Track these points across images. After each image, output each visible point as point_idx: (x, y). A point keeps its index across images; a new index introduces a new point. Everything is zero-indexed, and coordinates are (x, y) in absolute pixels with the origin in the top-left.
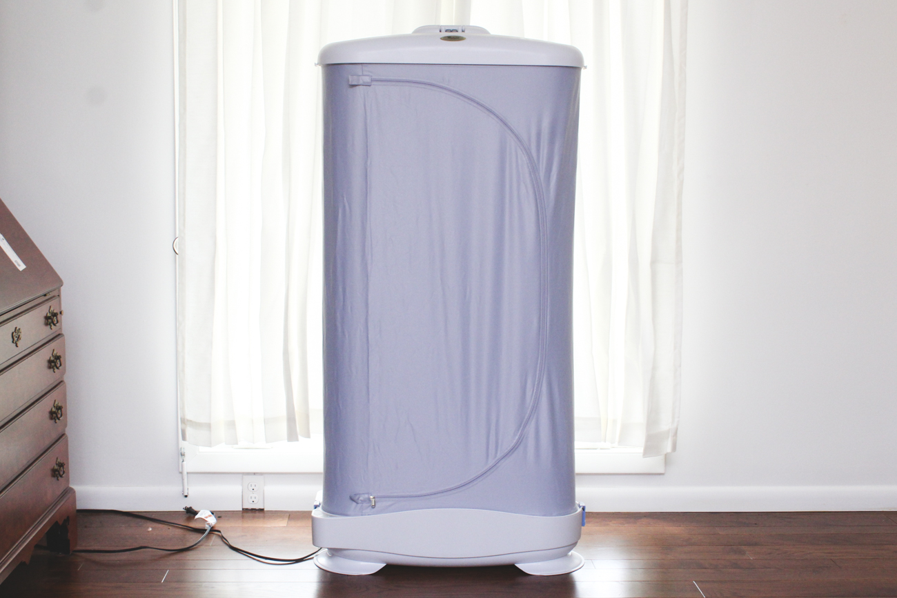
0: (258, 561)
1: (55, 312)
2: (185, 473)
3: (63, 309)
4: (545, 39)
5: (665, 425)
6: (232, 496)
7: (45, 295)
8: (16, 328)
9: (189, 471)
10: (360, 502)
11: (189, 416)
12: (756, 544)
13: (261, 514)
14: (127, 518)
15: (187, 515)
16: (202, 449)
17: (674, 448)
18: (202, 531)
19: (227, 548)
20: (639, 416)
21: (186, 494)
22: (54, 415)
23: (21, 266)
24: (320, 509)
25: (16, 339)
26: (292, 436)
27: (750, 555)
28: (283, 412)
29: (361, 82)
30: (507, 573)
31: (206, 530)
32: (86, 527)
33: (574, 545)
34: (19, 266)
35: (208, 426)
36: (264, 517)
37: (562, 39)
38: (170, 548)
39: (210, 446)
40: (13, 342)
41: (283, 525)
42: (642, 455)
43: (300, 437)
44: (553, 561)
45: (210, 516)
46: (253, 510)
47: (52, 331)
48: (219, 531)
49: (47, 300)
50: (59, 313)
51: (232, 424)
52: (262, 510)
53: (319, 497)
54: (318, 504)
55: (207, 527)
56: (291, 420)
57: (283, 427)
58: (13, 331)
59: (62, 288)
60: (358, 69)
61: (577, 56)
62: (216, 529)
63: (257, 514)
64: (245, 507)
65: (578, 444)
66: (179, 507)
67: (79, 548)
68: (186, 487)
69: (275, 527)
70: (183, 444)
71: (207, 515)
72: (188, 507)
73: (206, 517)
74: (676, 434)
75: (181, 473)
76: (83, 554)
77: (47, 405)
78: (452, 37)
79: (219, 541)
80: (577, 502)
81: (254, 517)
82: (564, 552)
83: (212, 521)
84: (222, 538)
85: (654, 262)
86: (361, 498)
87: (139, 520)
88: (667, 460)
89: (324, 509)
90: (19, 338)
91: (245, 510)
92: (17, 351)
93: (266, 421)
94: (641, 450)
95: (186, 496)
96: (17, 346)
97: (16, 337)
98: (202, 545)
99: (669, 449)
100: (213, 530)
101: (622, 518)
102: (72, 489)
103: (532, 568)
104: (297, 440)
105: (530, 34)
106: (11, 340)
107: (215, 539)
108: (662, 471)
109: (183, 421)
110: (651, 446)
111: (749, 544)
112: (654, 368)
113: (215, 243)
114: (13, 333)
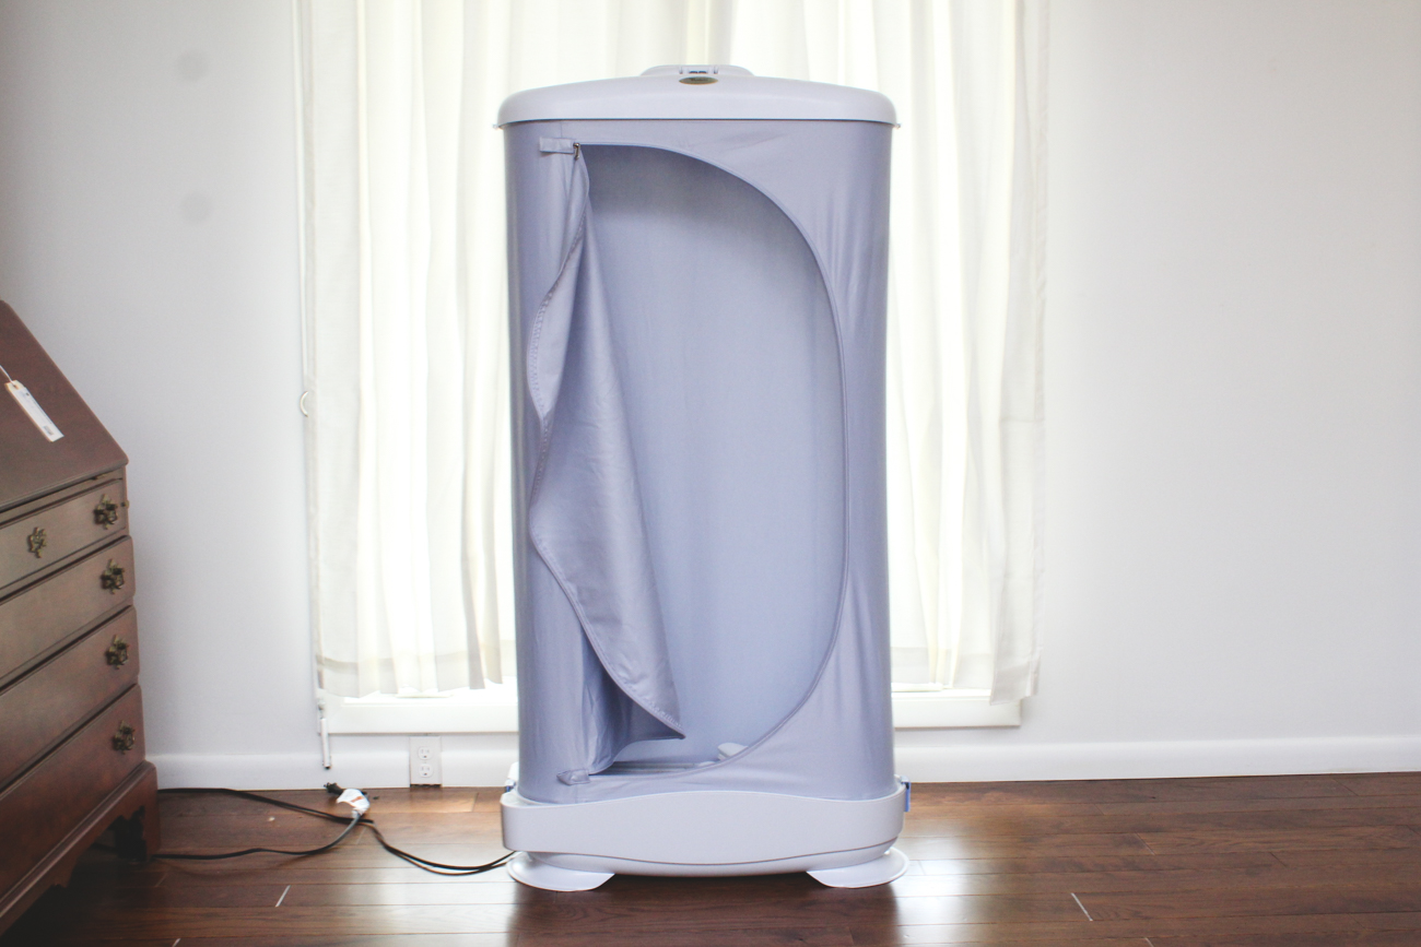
0: (425, 869)
1: (112, 502)
2: (325, 734)
3: (130, 497)
4: (841, 82)
5: (1022, 657)
6: (393, 767)
7: (94, 478)
8: (36, 529)
9: (331, 731)
10: (572, 782)
11: (326, 654)
12: (1158, 830)
13: (437, 793)
14: (240, 801)
15: (330, 796)
16: (348, 700)
17: (1035, 690)
18: (346, 821)
19: (381, 847)
20: (984, 644)
21: (327, 765)
22: (114, 658)
23: (53, 434)
24: (514, 792)
25: (35, 546)
26: (476, 681)
27: (1152, 848)
28: (462, 645)
29: (558, 149)
30: (794, 886)
31: (352, 819)
32: (181, 815)
33: (892, 841)
34: (50, 433)
35: (354, 667)
36: (441, 798)
37: (865, 81)
38: (295, 850)
39: (357, 695)
40: (30, 550)
41: (469, 810)
42: (988, 699)
43: (487, 682)
44: (863, 866)
45: (359, 798)
46: (426, 787)
47: (106, 533)
48: (371, 822)
49: (97, 486)
50: (119, 505)
51: (388, 665)
52: (437, 787)
53: (514, 775)
54: (511, 784)
55: (355, 816)
56: (474, 656)
57: (463, 668)
58: (31, 532)
59: (127, 467)
60: (554, 128)
61: (888, 106)
62: (367, 818)
63: (432, 793)
64: (414, 783)
65: (895, 686)
66: (318, 783)
67: (163, 850)
68: (327, 755)
69: (454, 814)
70: (320, 693)
71: (355, 797)
72: (332, 783)
73: (353, 801)
74: (1037, 671)
75: (320, 734)
76: (167, 860)
77: (99, 643)
78: (698, 79)
79: (371, 837)
80: (897, 776)
81: (426, 798)
82: (878, 852)
83: (361, 806)
84: (376, 832)
85: (1005, 419)
86: (573, 777)
87: (259, 804)
88: (1024, 708)
89: (521, 792)
90: (41, 544)
91: (414, 787)
92: (40, 564)
93: (437, 659)
94: (988, 693)
95: (328, 768)
96: (38, 557)
97: (36, 544)
98: (344, 844)
99: (1028, 692)
100: (363, 820)
101: (959, 791)
102: (149, 764)
103: (834, 877)
104: (483, 687)
105: (816, 76)
106: (26, 547)
107: (364, 832)
108: (1016, 723)
109: (319, 660)
110: (1002, 688)
111: (1149, 830)
112: (1007, 575)
113: (359, 399)
114: (29, 537)
